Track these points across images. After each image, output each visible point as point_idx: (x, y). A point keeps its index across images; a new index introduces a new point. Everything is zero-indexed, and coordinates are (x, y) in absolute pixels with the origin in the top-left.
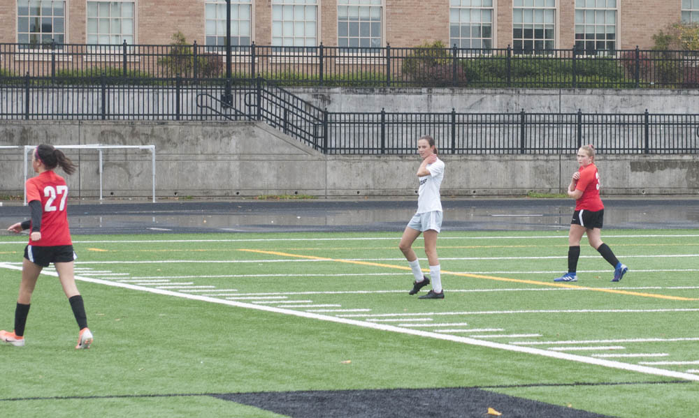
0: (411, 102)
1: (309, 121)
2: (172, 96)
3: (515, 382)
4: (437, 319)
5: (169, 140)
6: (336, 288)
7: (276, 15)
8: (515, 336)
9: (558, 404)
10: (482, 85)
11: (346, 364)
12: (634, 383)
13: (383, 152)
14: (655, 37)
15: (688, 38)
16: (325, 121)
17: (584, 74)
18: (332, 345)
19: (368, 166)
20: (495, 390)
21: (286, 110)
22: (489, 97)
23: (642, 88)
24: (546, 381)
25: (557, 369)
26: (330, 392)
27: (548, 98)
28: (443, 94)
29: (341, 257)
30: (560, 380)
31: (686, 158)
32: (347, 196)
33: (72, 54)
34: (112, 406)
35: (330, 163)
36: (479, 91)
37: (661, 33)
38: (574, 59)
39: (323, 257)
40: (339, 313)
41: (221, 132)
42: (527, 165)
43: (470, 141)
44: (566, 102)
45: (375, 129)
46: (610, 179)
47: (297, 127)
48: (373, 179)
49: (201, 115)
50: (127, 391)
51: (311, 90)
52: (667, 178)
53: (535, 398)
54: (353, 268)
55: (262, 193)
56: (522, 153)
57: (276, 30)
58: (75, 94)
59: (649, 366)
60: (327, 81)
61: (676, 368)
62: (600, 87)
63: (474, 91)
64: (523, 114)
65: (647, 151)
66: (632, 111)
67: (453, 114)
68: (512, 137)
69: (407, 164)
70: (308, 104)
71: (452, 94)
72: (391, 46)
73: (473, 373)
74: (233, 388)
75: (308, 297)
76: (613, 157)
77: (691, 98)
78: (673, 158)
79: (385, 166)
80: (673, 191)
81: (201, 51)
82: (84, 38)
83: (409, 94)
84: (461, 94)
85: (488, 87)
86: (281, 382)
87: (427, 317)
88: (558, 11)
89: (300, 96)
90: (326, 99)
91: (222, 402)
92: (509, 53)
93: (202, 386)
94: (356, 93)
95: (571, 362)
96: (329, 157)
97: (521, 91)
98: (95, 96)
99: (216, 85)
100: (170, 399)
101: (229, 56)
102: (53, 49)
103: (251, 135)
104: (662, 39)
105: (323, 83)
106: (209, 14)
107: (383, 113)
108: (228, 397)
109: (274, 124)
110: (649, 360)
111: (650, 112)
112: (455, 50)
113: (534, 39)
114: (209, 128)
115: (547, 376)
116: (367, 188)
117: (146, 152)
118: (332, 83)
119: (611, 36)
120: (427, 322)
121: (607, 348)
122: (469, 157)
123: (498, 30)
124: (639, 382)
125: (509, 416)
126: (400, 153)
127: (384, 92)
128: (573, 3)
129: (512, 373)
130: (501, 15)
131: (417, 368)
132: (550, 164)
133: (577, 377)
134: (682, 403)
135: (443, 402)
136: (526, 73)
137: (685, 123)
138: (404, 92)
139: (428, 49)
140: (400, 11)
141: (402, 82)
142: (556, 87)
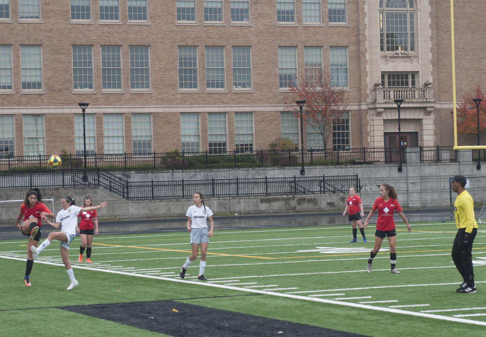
0: (165, 176)
1: (121, 186)
2: (61, 177)
3: (188, 297)
4: (163, 271)
5: (60, 196)
6: (123, 259)
7: (106, 140)
8: (194, 277)
9: (204, 306)
10: (196, 168)
11: (118, 292)
12: (239, 296)
13: (153, 198)
14: (270, 144)
15: (284, 145)
16: (127, 186)
17: (240, 162)
18: (113, 284)
19: (146, 205)
20: (178, 301)
21: (110, 182)
22: (198, 173)
23: (264, 167)
24: (201, 296)
25: (208, 291)
26: (108, 304)
27: (224, 172)
28: (179, 172)
29: (128, 245)
30: (208, 295)
31: (284, 196)
32: (138, 218)
33: (17, 160)
34: (13, 313)
35: (130, 204)
36: (194, 170)
37: (273, 143)
38: (235, 155)
39: (121, 245)
40: (121, 270)
41: (82, 192)
42: (215, 202)
43: (190, 192)
44: (232, 174)
45: (149, 189)
46: (251, 207)
47: (115, 189)
48: (149, 210)
49: (74, 185)
50: (21, 307)
51: (121, 172)
52: (276, 206)
53: (195, 304)
54: (133, 250)
55: (101, 218)
56: (213, 197)
57: (106, 147)
58: (19, 178)
59: (248, 288)
60: (128, 169)
61: (259, 289)
62: (246, 167)
63: (192, 171)
64: (213, 180)
65: (267, 194)
66: (260, 177)
67: (183, 181)
68: (208, 190)
69: (163, 203)
70: (120, 179)
71: (183, 172)
72: (156, 152)
73: (172, 294)
74: (66, 304)
75: (110, 263)
76: (253, 197)
77: (286, 171)
78: (278, 197)
79: (154, 204)
80: (279, 211)
81: (73, 157)
82: (23, 153)
83: (164, 173)
84: (186, 172)
85: (198, 169)
86: (89, 300)
87: (158, 270)
88: (228, 135)
89: (117, 176)
90: (128, 176)
91: (60, 310)
92: (207, 154)
93: (53, 304)
94: (141, 173)
95: (215, 287)
96: (130, 202)
97: (212, 170)
98: (27, 178)
99: (80, 172)
100: (39, 310)
101: (85, 159)
102: (9, 158)
103: (95, 193)
104: (273, 145)
105: (126, 169)
106: (77, 141)
107: (152, 182)
108: (63, 308)
109: (105, 188)
110: (248, 285)
111: (268, 177)
112: (183, 153)
113: (218, 147)
114: (77, 191)
115: (203, 294)
116: (147, 214)
117: (50, 202)
118: (130, 169)
119: (251, 145)
120: (158, 272)
121: (232, 281)
122: (190, 200)
123: (202, 144)
124: (241, 295)
125: (182, 312)
126: (161, 199)
127: (153, 172)
128: (234, 131)
129: (188, 293)
130: (204, 137)
131: (148, 292)
132: (226, 201)
133: (216, 294)
134: (257, 304)
135: (155, 307)
136: (214, 162)
137: (284, 181)
138: (162, 172)
139: (172, 153)
140: (159, 137)
141: (161, 168)
142: (227, 168)
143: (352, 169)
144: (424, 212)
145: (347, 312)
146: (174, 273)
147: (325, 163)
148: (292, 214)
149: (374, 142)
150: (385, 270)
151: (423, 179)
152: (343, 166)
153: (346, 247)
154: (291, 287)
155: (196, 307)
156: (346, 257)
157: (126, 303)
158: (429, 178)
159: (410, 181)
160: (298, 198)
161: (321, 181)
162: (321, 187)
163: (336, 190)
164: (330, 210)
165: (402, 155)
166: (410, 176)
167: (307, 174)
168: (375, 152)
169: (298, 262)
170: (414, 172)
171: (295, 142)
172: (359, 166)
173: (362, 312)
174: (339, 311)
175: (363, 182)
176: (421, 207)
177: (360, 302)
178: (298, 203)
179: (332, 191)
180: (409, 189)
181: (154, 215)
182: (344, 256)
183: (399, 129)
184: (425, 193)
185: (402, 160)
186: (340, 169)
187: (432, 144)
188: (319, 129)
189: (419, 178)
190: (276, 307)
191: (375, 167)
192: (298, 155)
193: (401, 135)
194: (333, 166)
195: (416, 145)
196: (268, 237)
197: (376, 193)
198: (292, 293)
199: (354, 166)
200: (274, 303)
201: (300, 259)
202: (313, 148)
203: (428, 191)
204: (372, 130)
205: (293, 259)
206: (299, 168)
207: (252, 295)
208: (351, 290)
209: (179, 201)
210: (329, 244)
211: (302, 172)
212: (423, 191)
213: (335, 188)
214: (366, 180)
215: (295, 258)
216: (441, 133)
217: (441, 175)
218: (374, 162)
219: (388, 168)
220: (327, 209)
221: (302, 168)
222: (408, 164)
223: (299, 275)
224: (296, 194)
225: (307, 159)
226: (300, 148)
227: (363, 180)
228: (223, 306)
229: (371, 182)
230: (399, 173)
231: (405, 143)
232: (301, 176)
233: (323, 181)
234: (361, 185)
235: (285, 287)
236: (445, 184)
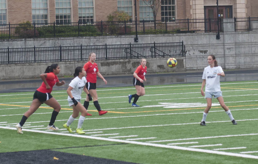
0: (19, 44)
3: (63, 147)
4: (32, 124)
8: (62, 129)
9: (80, 154)
10: (45, 37)
12: (107, 145)
13: (9, 63)
14: (108, 17)
15: (120, 17)
17: (82, 31)
19: (3, 68)
20: (56, 150)
22: (48, 41)
23: (104, 36)
24: (75, 146)
25: (78, 141)
27: (70, 40)
28: (30, 41)
30: (80, 145)
31: (121, 60)
36: (44, 39)
37: (110, 15)
38: (79, 26)
42: (63, 66)
43: (41, 57)
44: (76, 41)
45: (6, 55)
48: (6, 73)
52: (114, 68)
53: (71, 152)
56: (61, 61)
59: (112, 138)
61: (122, 139)
62: (88, 36)
63: (42, 39)
64: (60, 47)
65: (107, 58)
66: (101, 44)
67: (35, 48)
68: (56, 56)
69: (18, 67)
71: (34, 41)
72: (11, 23)
73: (47, 144)
77: (122, 39)
78: (116, 61)
79: (10, 68)
80: (117, 73)
83: (18, 41)
84: (37, 40)
85: (47, 37)
88: (72, 8)
92: (54, 24)
95: (83, 138)
97: (59, 38)
104: (110, 17)
107: (8, 49)
110: (112, 136)
111: (107, 44)
112: (34, 24)
113: (63, 19)
115: (75, 144)
116: (3, 76)
119: (92, 17)
121: (96, 132)
122: (41, 64)
123: (50, 16)
124: (109, 145)
125: (61, 160)
126: (15, 63)
127: (8, 41)
128: (77, 5)
129: (62, 143)
130: (51, 11)
131: (26, 143)
132: (71, 65)
133: (86, 144)
134: (125, 152)
135: (36, 156)
136: (60, 32)
137: (120, 48)
138: (16, 41)
139: (24, 24)
140: (14, 10)
141: (15, 37)
142: (72, 36)
143: (178, 37)
144: (238, 73)
145: (205, 158)
146: (43, 126)
147: (155, 32)
148: (128, 75)
149: (196, 14)
150: (225, 121)
151: (237, 45)
152: (171, 35)
153: (184, 103)
154: (150, 137)
155: (73, 155)
156: (187, 111)
157: (10, 153)
158: (243, 44)
159: (226, 47)
160: (133, 62)
161: (152, 47)
162: (152, 52)
163: (165, 55)
164: (160, 72)
165: (219, 25)
166: (227, 42)
167: (140, 41)
168: (197, 22)
169: (148, 115)
170: (230, 39)
171: (130, 15)
172: (184, 34)
173: (219, 158)
174: (199, 157)
175: (187, 48)
176: (236, 68)
177: (214, 149)
178: (133, 66)
179: (162, 56)
180: (226, 53)
181: (10, 77)
182: (185, 110)
183: (217, 3)
184: (239, 57)
185: (220, 29)
186: (168, 37)
187: (244, 15)
188: (149, 3)
189: (234, 44)
190: (143, 155)
191: (197, 35)
192: (131, 25)
193: (219, 8)
194: (162, 35)
195: (231, 17)
196: (115, 95)
197: (198, 57)
198: (152, 142)
199: (179, 34)
200: (140, 150)
201: (149, 113)
202: (145, 20)
203: (242, 55)
204: (194, 4)
205: (143, 113)
206: (133, 36)
207: (118, 144)
208: (202, 139)
209: (31, 65)
210: (169, 100)
211: (136, 40)
212: (238, 55)
213: (164, 53)
214: (189, 46)
215: (144, 113)
216: (251, 6)
217: (252, 41)
218: (196, 31)
219: (208, 36)
220: (158, 71)
221: (135, 36)
222: (225, 33)
223: (154, 127)
224: (131, 58)
225: (140, 29)
226: (134, 19)
227: (187, 46)
228: (95, 154)
229: (194, 48)
230: (217, 40)
231: (222, 15)
232: (135, 43)
233: (154, 47)
234: (186, 50)
235: (144, 137)
236: (255, 49)
